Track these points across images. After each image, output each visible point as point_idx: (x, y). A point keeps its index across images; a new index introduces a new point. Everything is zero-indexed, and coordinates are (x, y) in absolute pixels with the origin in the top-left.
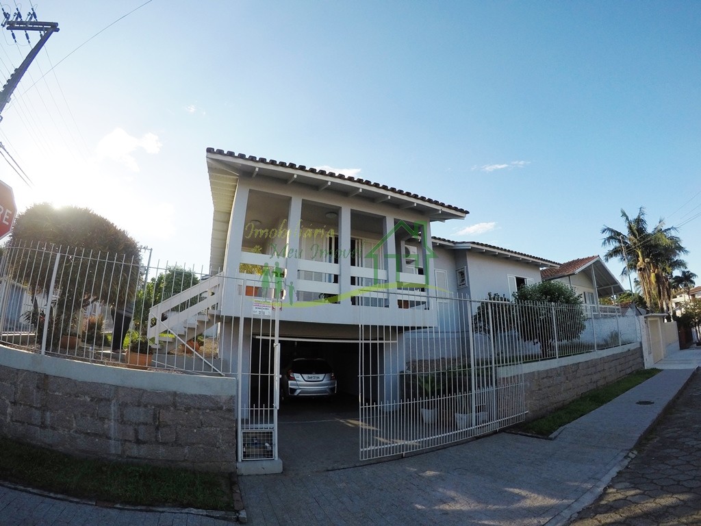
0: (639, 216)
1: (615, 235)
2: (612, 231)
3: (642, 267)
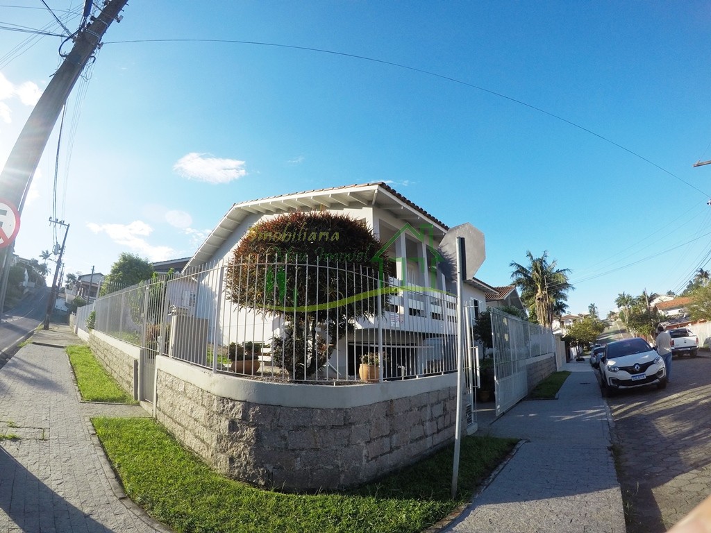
0: (543, 258)
1: (521, 270)
2: (519, 266)
3: (541, 297)
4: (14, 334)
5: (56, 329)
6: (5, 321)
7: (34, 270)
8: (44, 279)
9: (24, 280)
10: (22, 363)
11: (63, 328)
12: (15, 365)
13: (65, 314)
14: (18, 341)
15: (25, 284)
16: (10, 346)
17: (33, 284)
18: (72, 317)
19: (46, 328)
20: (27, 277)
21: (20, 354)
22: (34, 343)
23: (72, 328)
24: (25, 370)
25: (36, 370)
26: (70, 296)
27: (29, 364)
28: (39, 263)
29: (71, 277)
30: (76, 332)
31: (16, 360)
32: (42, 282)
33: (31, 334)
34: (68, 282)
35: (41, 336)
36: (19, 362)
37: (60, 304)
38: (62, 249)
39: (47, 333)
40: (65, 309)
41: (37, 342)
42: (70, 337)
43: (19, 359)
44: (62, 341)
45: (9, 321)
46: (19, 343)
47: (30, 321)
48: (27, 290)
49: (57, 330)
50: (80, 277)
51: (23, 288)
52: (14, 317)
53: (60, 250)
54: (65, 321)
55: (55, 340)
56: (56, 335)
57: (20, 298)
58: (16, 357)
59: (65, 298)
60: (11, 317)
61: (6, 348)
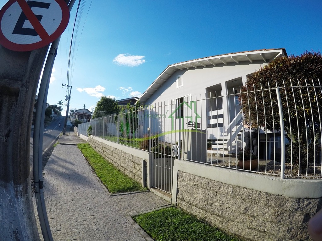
4: (50, 139)
5: (68, 134)
6: (44, 132)
7: (56, 109)
8: (60, 113)
9: (52, 114)
10: (57, 160)
11: (72, 134)
12: (53, 162)
13: (71, 127)
14: (52, 143)
15: (52, 115)
16: (48, 147)
17: (56, 115)
18: (75, 128)
19: (64, 134)
20: (53, 113)
21: (55, 152)
22: (61, 144)
23: (76, 133)
24: (60, 166)
25: (66, 165)
26: (72, 119)
27: (61, 159)
28: (58, 106)
29: (72, 111)
30: (79, 136)
31: (53, 157)
32: (60, 114)
33: (58, 138)
34: (71, 113)
35: (63, 139)
36: (56, 159)
37: (68, 123)
38: (69, 98)
39: (65, 137)
40: (71, 125)
41: (62, 143)
42: (76, 138)
43: (55, 156)
44: (74, 141)
45: (47, 132)
46: (53, 144)
47: (56, 132)
48: (53, 118)
49: (70, 134)
50: (76, 111)
51: (52, 118)
52: (49, 130)
53: (68, 98)
54: (72, 130)
55: (70, 140)
56: (70, 137)
57: (51, 122)
58: (53, 155)
59: (70, 120)
60: (47, 130)
61: (47, 149)
